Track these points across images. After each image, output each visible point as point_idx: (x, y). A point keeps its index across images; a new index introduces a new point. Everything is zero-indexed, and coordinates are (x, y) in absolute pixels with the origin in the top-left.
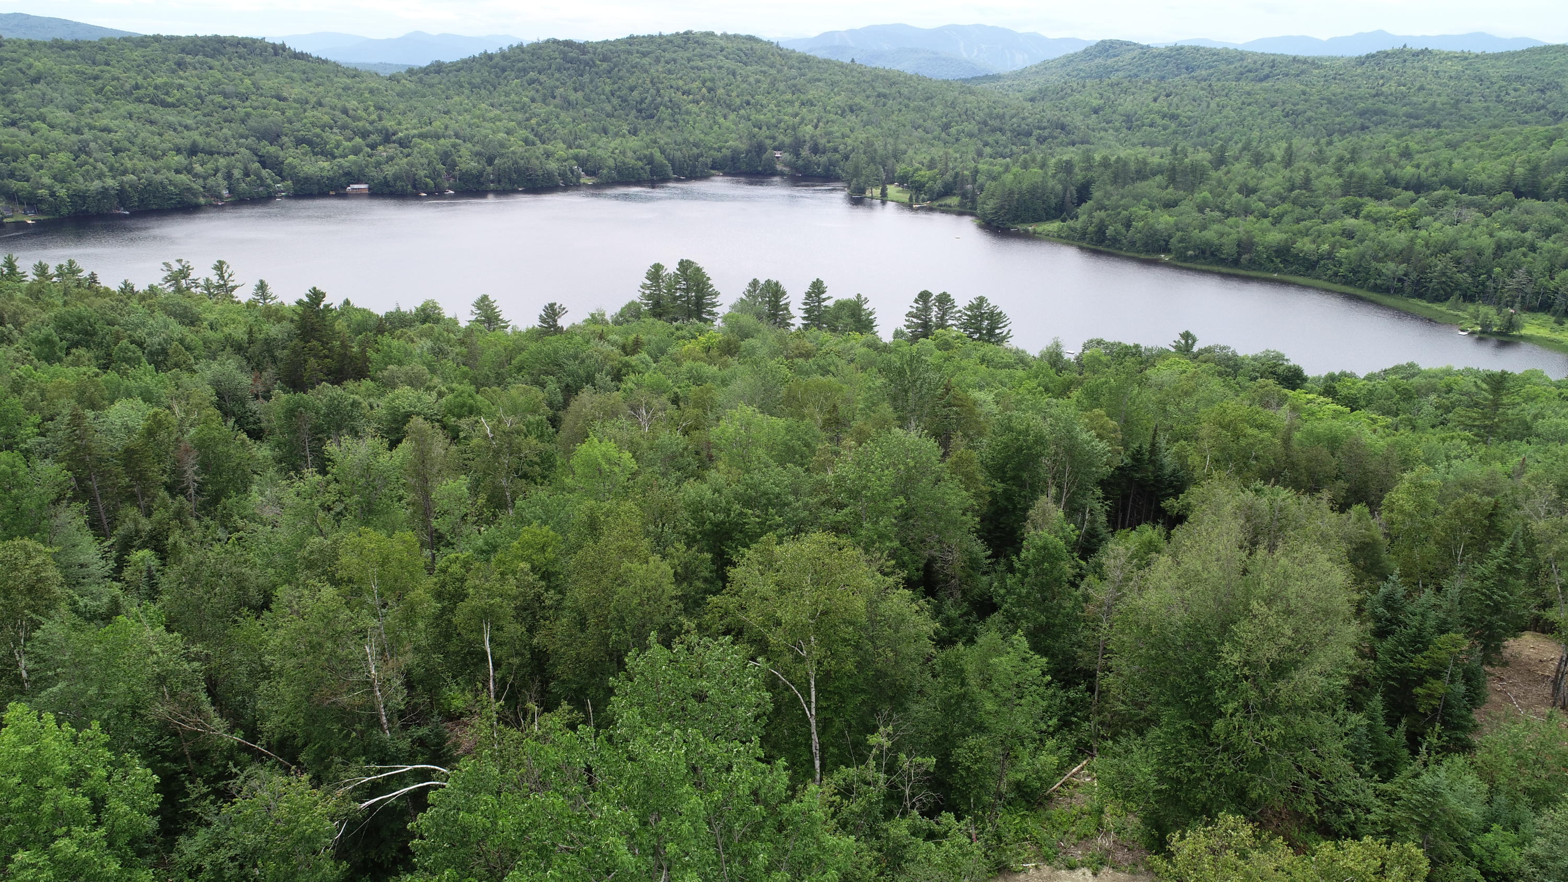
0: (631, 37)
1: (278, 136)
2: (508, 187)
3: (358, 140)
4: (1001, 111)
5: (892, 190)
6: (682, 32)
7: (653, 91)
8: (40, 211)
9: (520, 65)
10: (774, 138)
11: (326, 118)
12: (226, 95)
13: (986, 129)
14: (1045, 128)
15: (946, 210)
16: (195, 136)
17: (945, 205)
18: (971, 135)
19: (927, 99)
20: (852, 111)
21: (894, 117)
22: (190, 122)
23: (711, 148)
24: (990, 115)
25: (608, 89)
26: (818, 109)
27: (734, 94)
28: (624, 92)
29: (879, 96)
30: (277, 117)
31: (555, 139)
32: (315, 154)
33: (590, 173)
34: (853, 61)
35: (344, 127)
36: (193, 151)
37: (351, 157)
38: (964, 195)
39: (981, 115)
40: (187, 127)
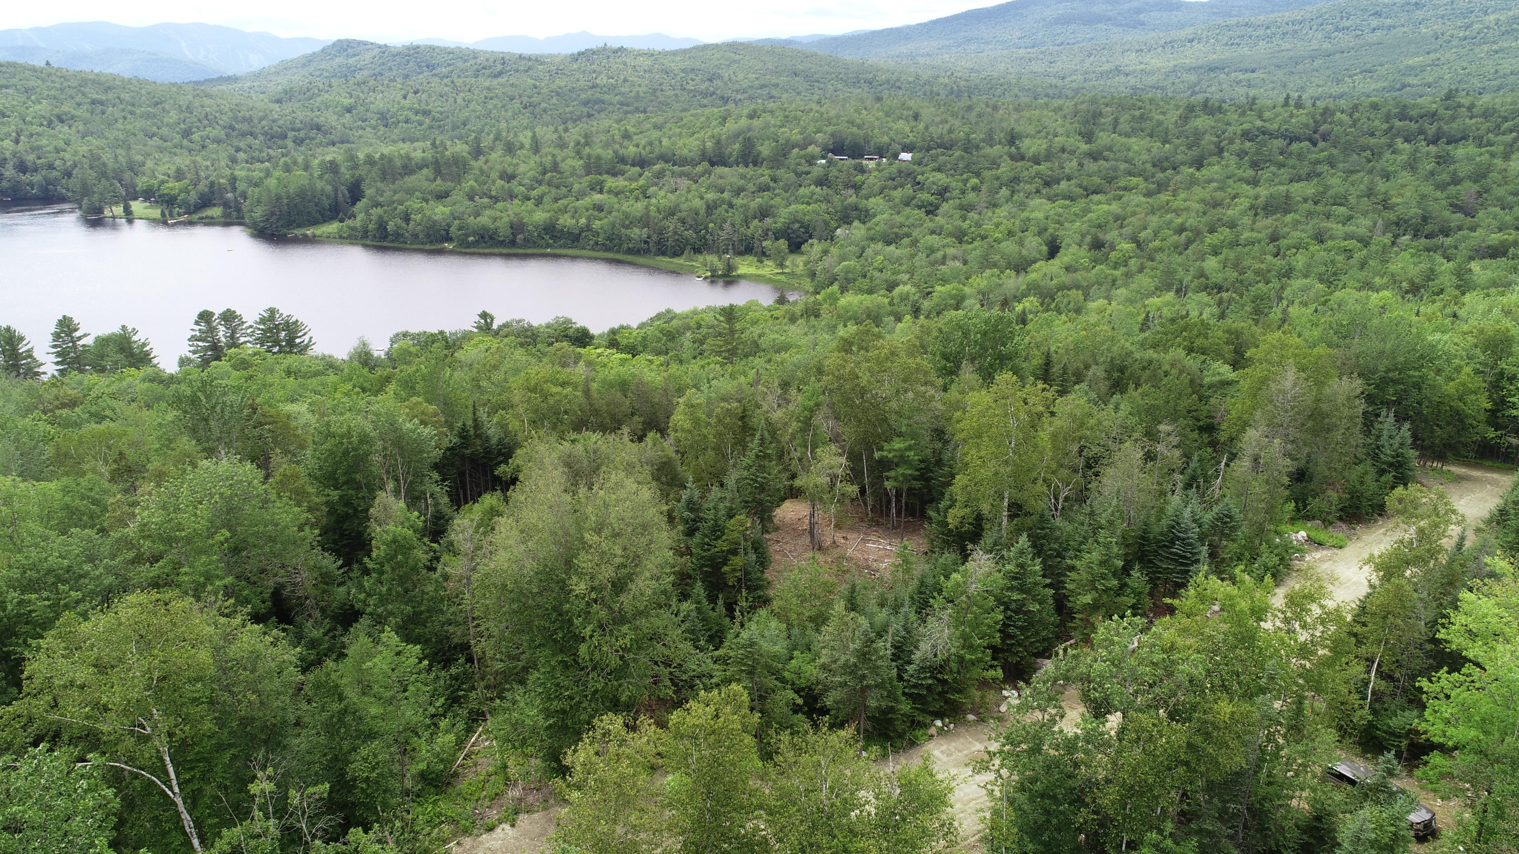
4: (247, 115)
5: (137, 206)
13: (235, 133)
14: (299, 130)
15: (210, 222)
17: (207, 217)
18: (218, 141)
19: (156, 104)
20: (62, 121)
21: (119, 126)
24: (235, 118)
26: (13, 120)
29: (93, 102)
34: (48, 64)
38: (226, 205)
39: (224, 120)
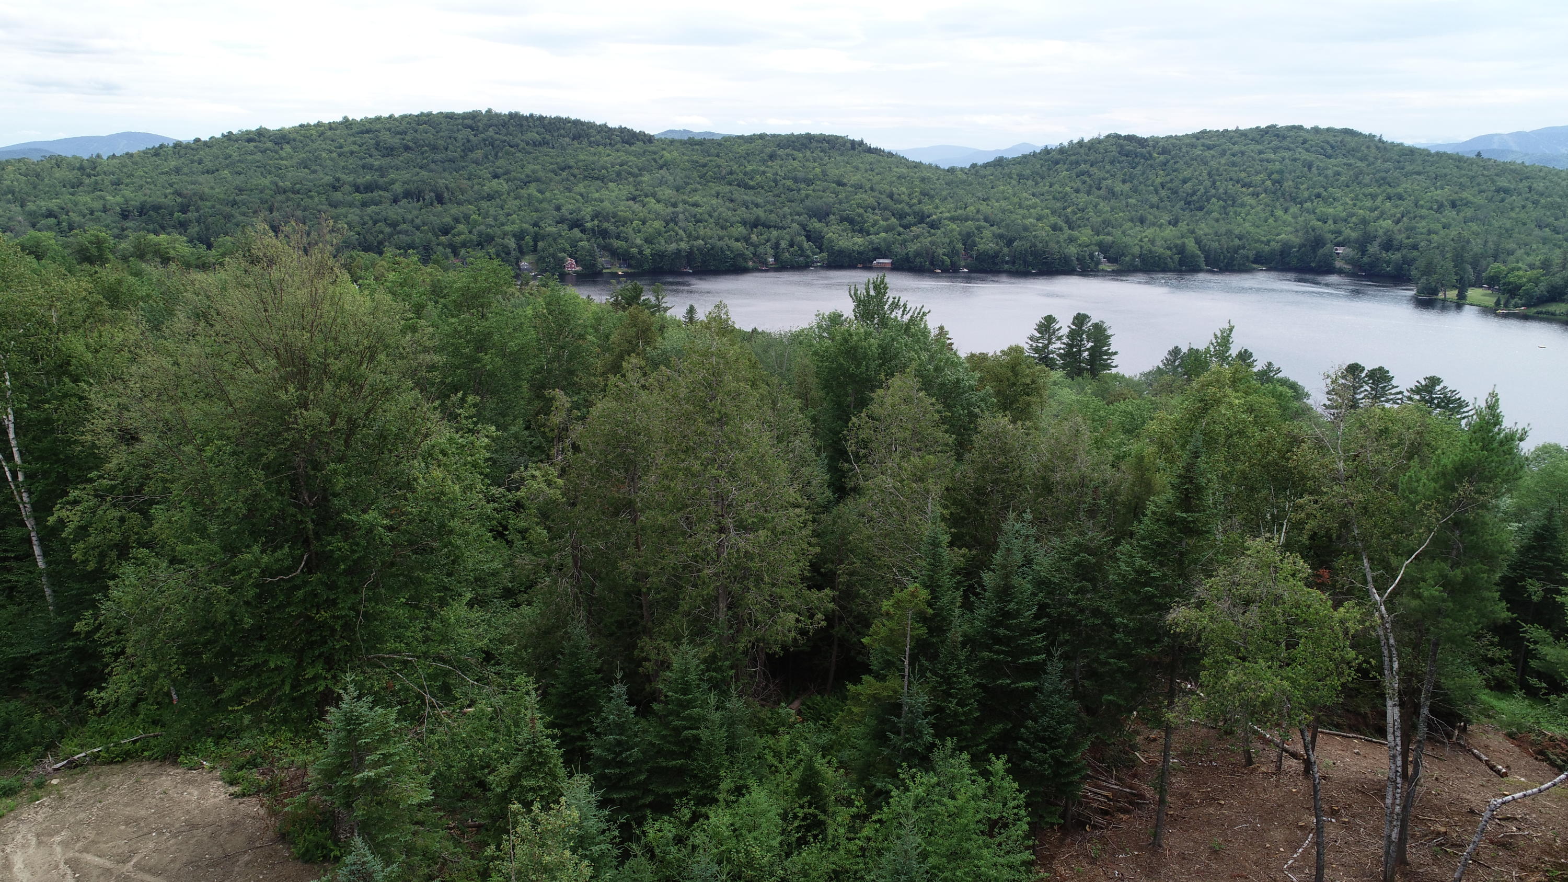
0: (1204, 132)
1: (828, 215)
2: (1022, 268)
3: (893, 220)
5: (1473, 293)
6: (1263, 126)
7: (1208, 183)
8: (630, 266)
9: (1073, 158)
10: (1339, 233)
11: (872, 201)
12: (796, 180)
16: (760, 212)
20: (1454, 205)
21: (1513, 214)
22: (759, 201)
23: (1258, 241)
25: (1159, 180)
26: (1407, 203)
27: (1304, 186)
28: (1177, 183)
29: (1498, 191)
30: (829, 198)
31: (1085, 226)
32: (854, 231)
33: (1111, 260)
34: (1479, 154)
35: (886, 208)
36: (755, 224)
37: (883, 235)
40: (757, 205)
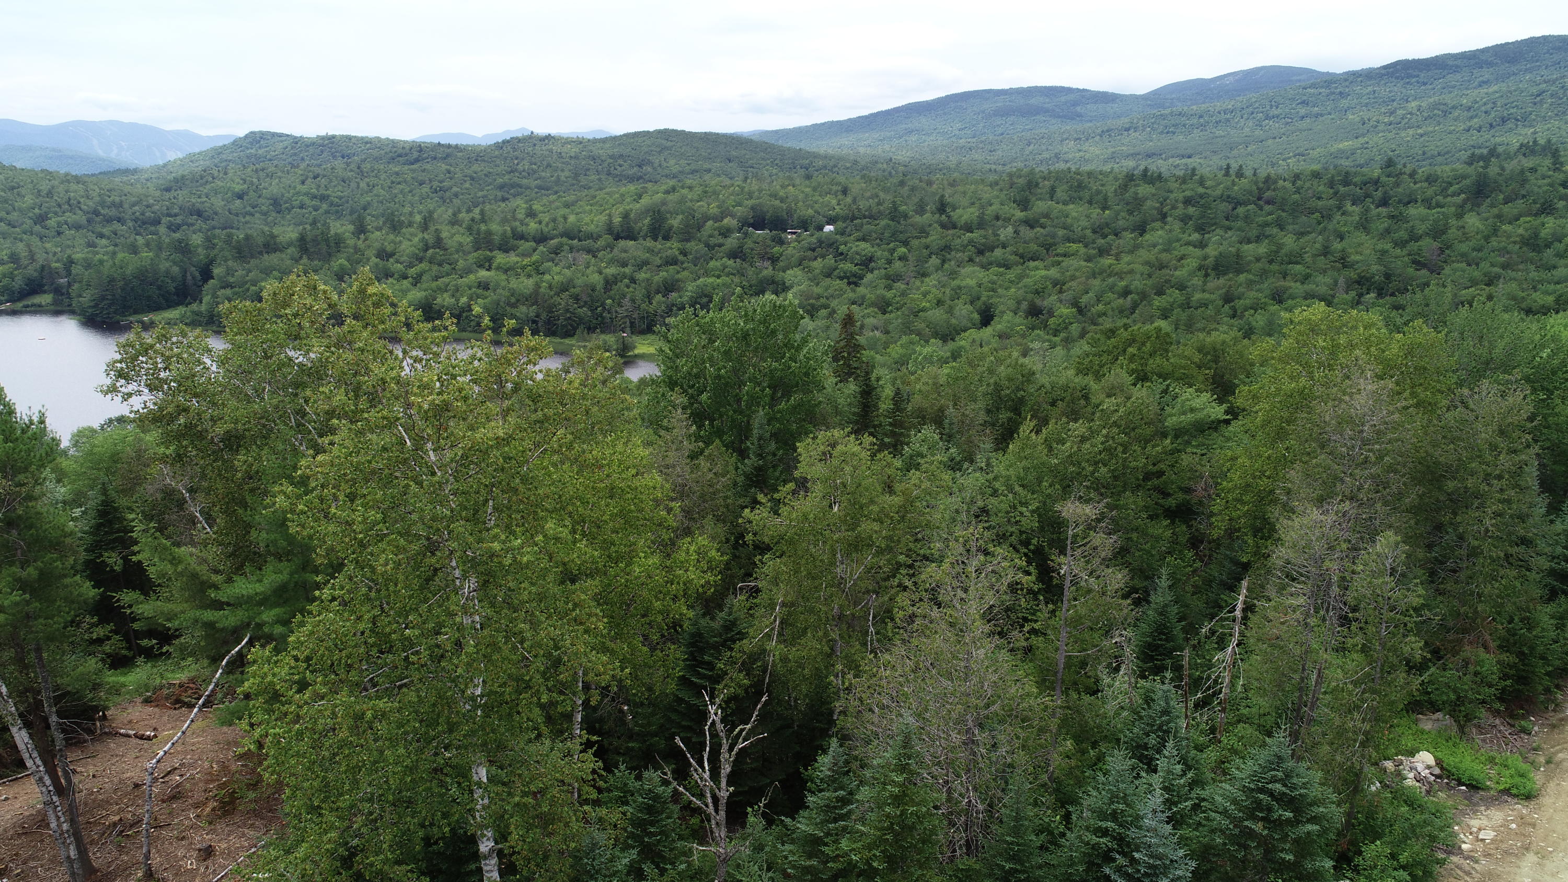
4: (118, 199)
13: (98, 219)
14: (176, 215)
15: (37, 310)
17: (33, 305)
18: (78, 227)
19: (12, 189)
24: (103, 204)
38: (57, 291)
39: (89, 205)
